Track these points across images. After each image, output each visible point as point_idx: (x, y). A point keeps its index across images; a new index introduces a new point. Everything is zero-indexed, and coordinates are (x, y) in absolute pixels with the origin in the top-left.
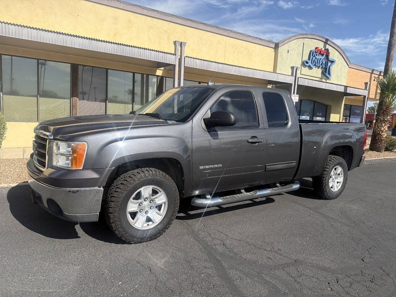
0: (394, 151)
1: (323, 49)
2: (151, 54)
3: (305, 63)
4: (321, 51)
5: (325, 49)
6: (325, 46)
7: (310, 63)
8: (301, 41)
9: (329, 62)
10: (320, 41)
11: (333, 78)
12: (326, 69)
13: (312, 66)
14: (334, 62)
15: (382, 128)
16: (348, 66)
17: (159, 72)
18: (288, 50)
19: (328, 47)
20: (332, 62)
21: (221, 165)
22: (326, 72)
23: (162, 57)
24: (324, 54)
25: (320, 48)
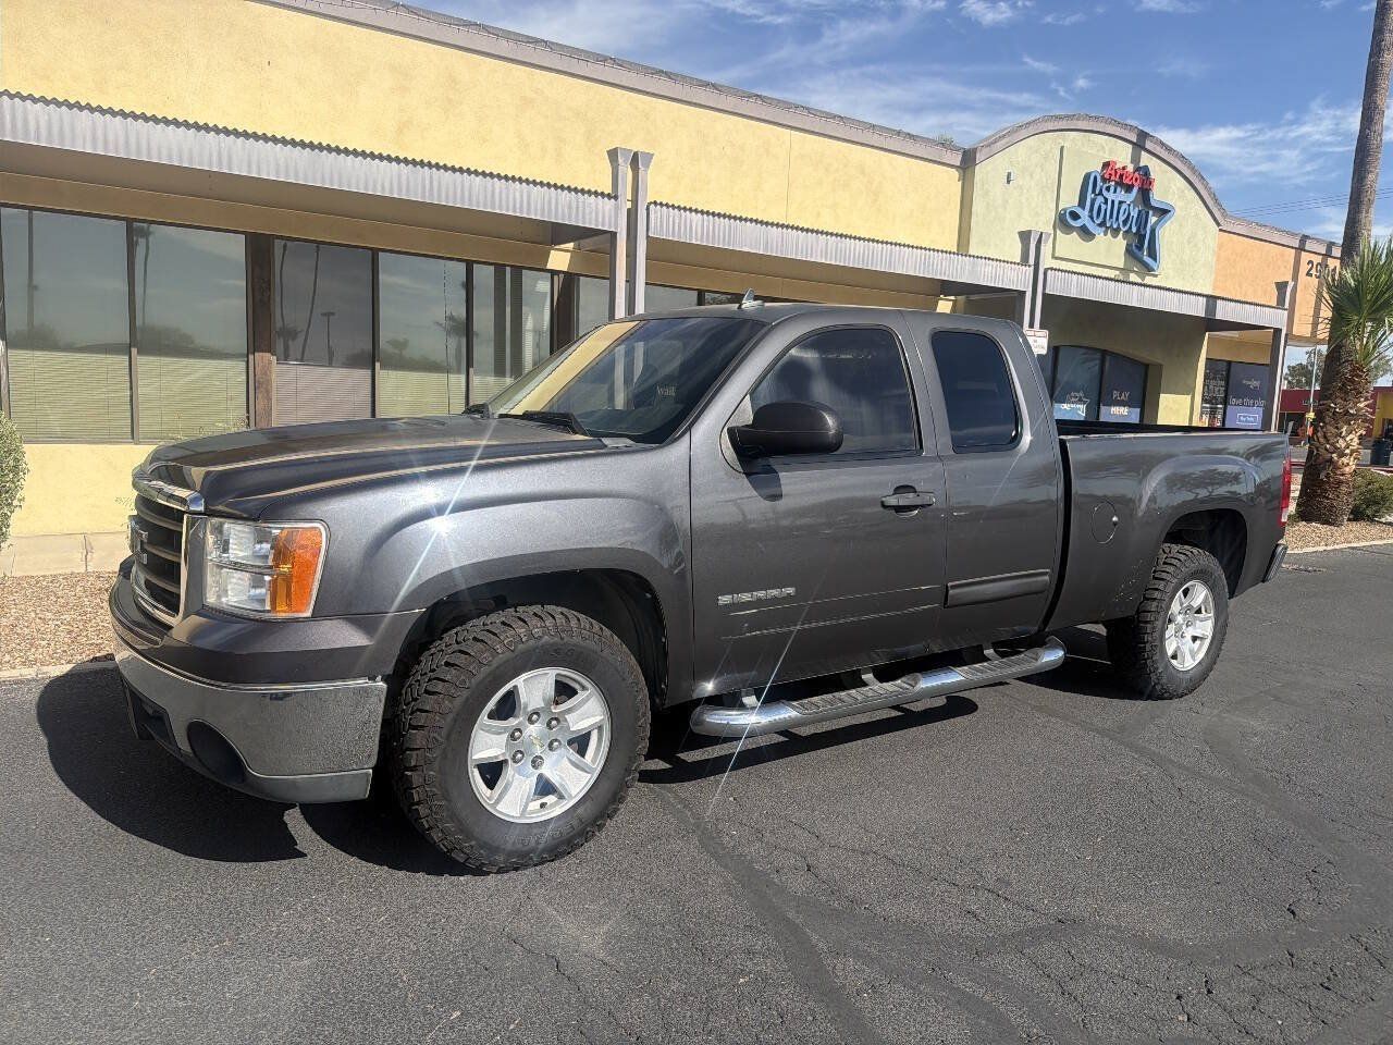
0: (1383, 520)
1: (1130, 168)
2: (529, 197)
3: (1069, 220)
4: (1121, 176)
5: (1137, 169)
6: (1135, 159)
7: (1085, 219)
8: (1050, 143)
9: (1151, 212)
10: (1119, 141)
11: (1168, 270)
12: (1141, 237)
13: (1091, 227)
14: (1168, 211)
15: (1341, 441)
16: (1218, 224)
17: (559, 259)
19: (1145, 159)
20: (1163, 212)
21: (791, 590)
22: (1140, 247)
24: (1133, 186)
25: (1119, 166)
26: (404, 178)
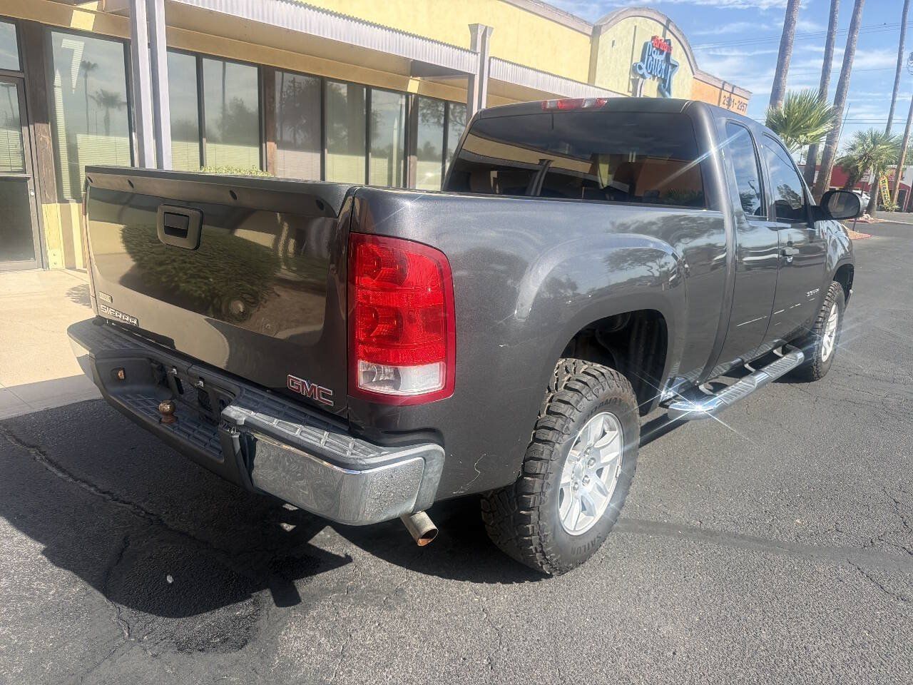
1: (663, 40)
3: (637, 68)
4: (659, 44)
5: (666, 41)
6: (664, 35)
7: (644, 70)
8: (631, 23)
9: (670, 67)
10: (658, 23)
12: (664, 81)
13: (646, 74)
14: (676, 66)
16: (694, 74)
17: (413, 86)
18: (613, 42)
19: (669, 36)
20: (674, 66)
22: (663, 87)
23: (458, 59)
24: (663, 51)
25: (659, 39)
26: (388, 36)
